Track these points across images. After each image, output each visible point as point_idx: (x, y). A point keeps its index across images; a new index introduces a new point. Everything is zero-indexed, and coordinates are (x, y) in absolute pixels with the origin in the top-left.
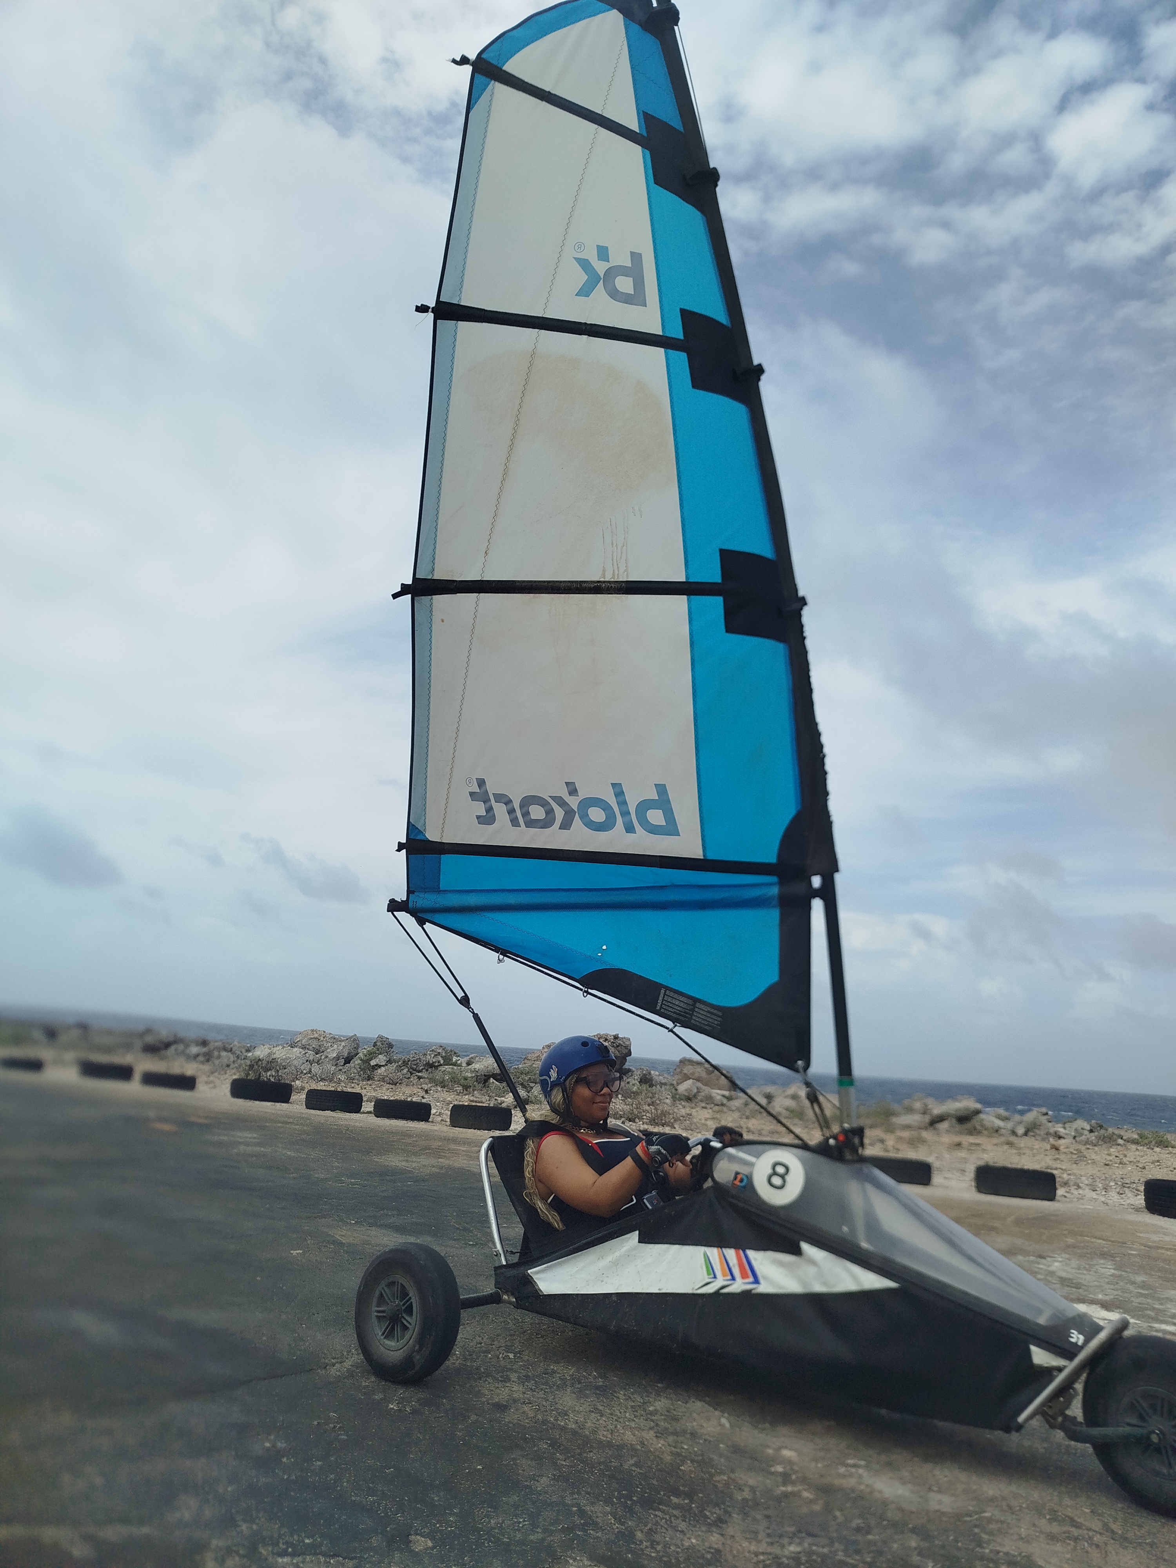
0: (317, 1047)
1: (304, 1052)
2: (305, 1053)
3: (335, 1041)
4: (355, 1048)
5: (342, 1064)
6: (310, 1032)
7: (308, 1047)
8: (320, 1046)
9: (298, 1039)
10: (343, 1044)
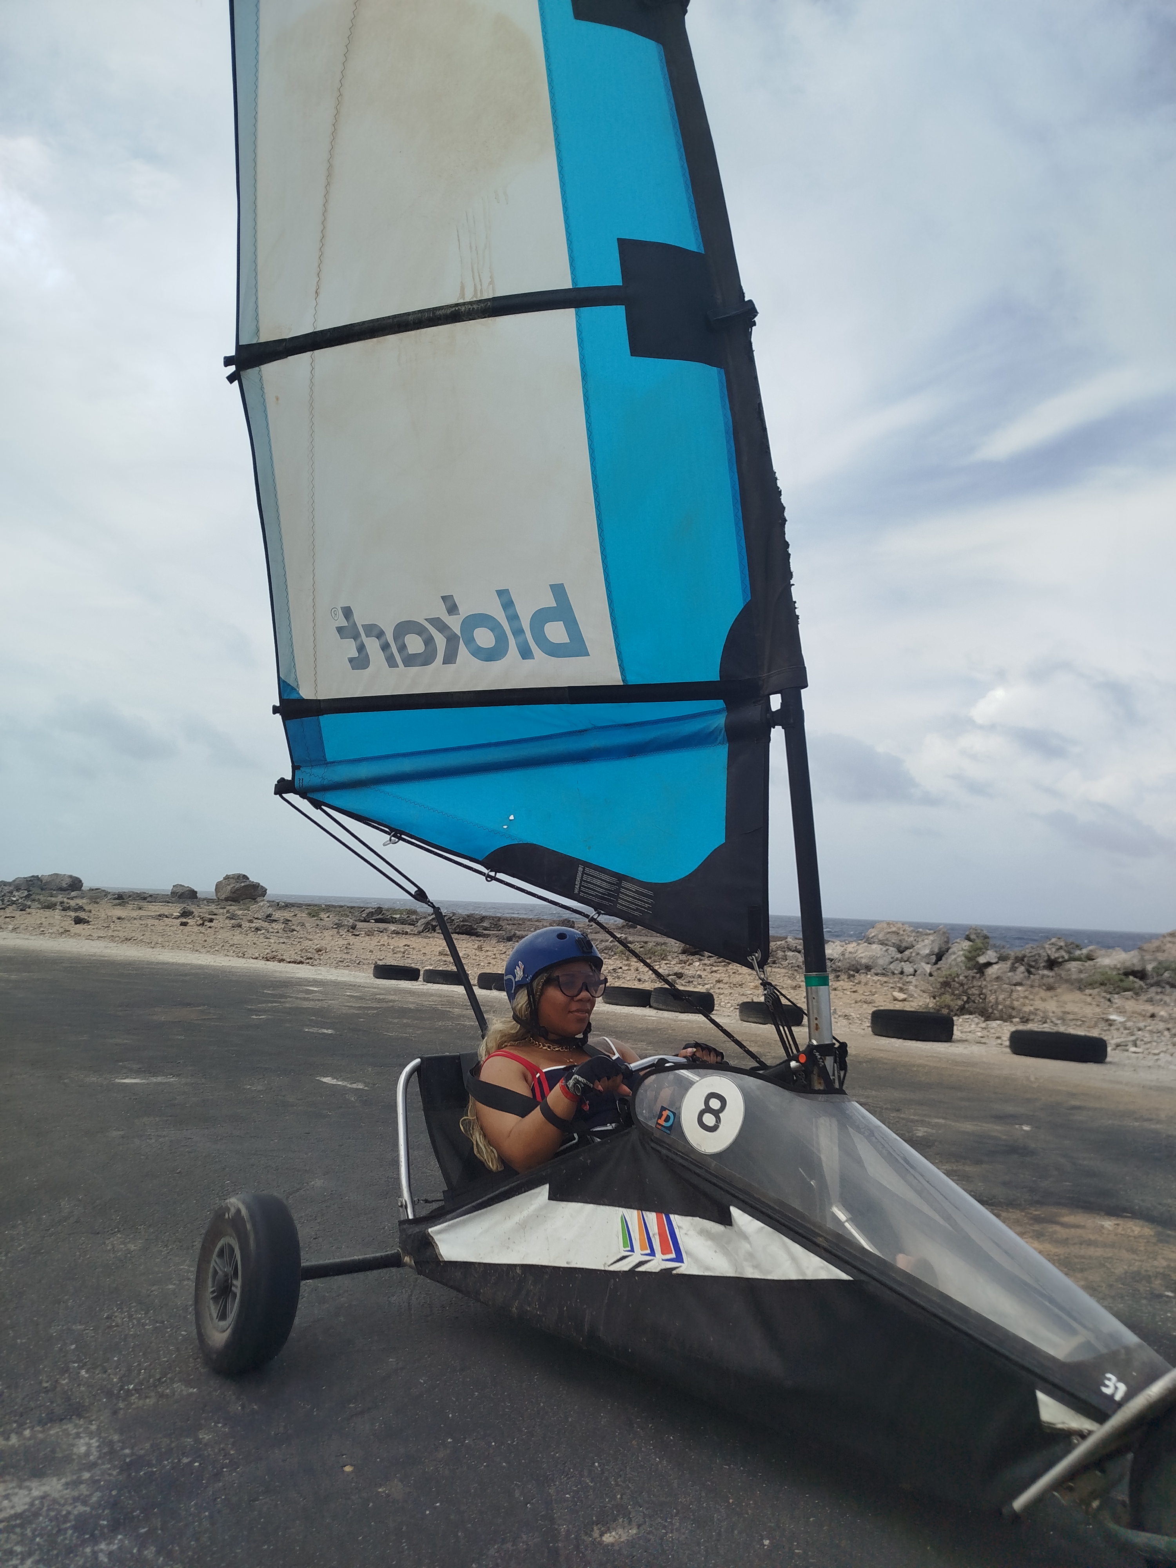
0: (898, 942)
1: (885, 949)
2: (888, 949)
3: (918, 934)
4: (945, 942)
5: (934, 961)
6: (885, 926)
7: (886, 942)
8: (900, 940)
9: (873, 934)
10: (931, 938)
